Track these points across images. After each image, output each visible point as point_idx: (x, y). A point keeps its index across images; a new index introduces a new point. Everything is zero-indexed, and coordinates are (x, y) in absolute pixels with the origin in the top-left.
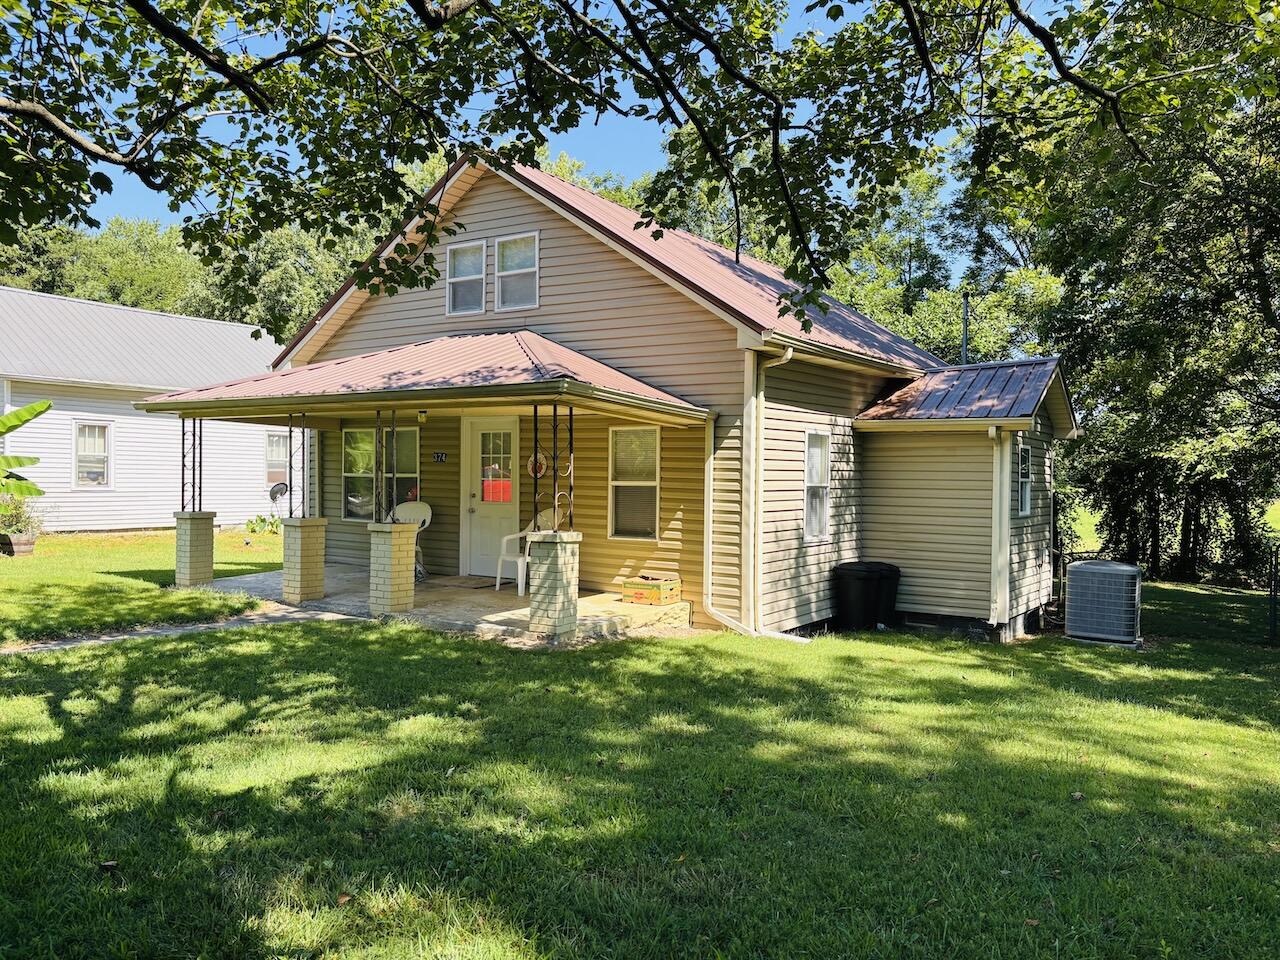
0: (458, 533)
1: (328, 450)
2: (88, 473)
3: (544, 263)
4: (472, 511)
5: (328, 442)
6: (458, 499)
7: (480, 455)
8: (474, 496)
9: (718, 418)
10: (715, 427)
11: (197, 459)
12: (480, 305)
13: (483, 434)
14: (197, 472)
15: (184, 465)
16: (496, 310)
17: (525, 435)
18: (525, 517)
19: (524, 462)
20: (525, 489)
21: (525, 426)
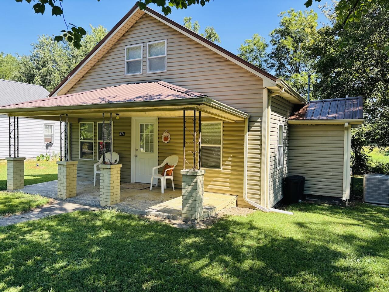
0: (130, 165)
1: (73, 131)
3: (169, 53)
4: (136, 156)
5: (73, 127)
6: (130, 151)
7: (140, 133)
8: (137, 150)
9: (250, 118)
10: (249, 122)
11: (16, 135)
12: (140, 71)
13: (141, 125)
14: (16, 140)
15: (10, 137)
16: (147, 73)
17: (160, 125)
18: (161, 159)
19: (160, 136)
20: (160, 147)
21: (160, 121)
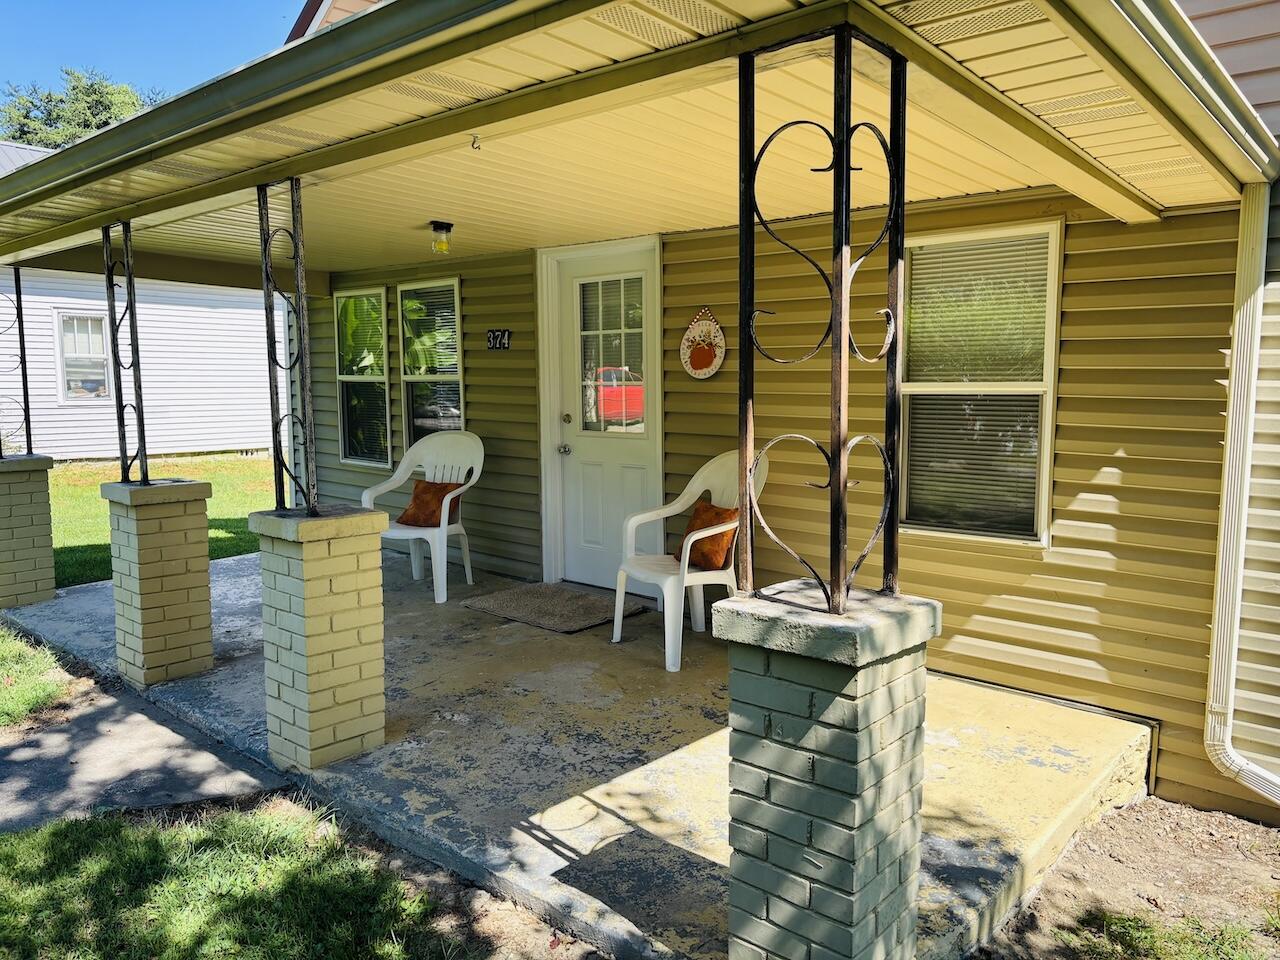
0: (538, 496)
1: (315, 333)
2: (83, 382)
4: (564, 450)
5: (314, 319)
6: (536, 426)
7: (579, 333)
8: (567, 419)
10: (1272, 208)
13: (584, 287)
17: (675, 280)
18: (678, 467)
19: (671, 344)
20: (675, 406)
21: (673, 257)
